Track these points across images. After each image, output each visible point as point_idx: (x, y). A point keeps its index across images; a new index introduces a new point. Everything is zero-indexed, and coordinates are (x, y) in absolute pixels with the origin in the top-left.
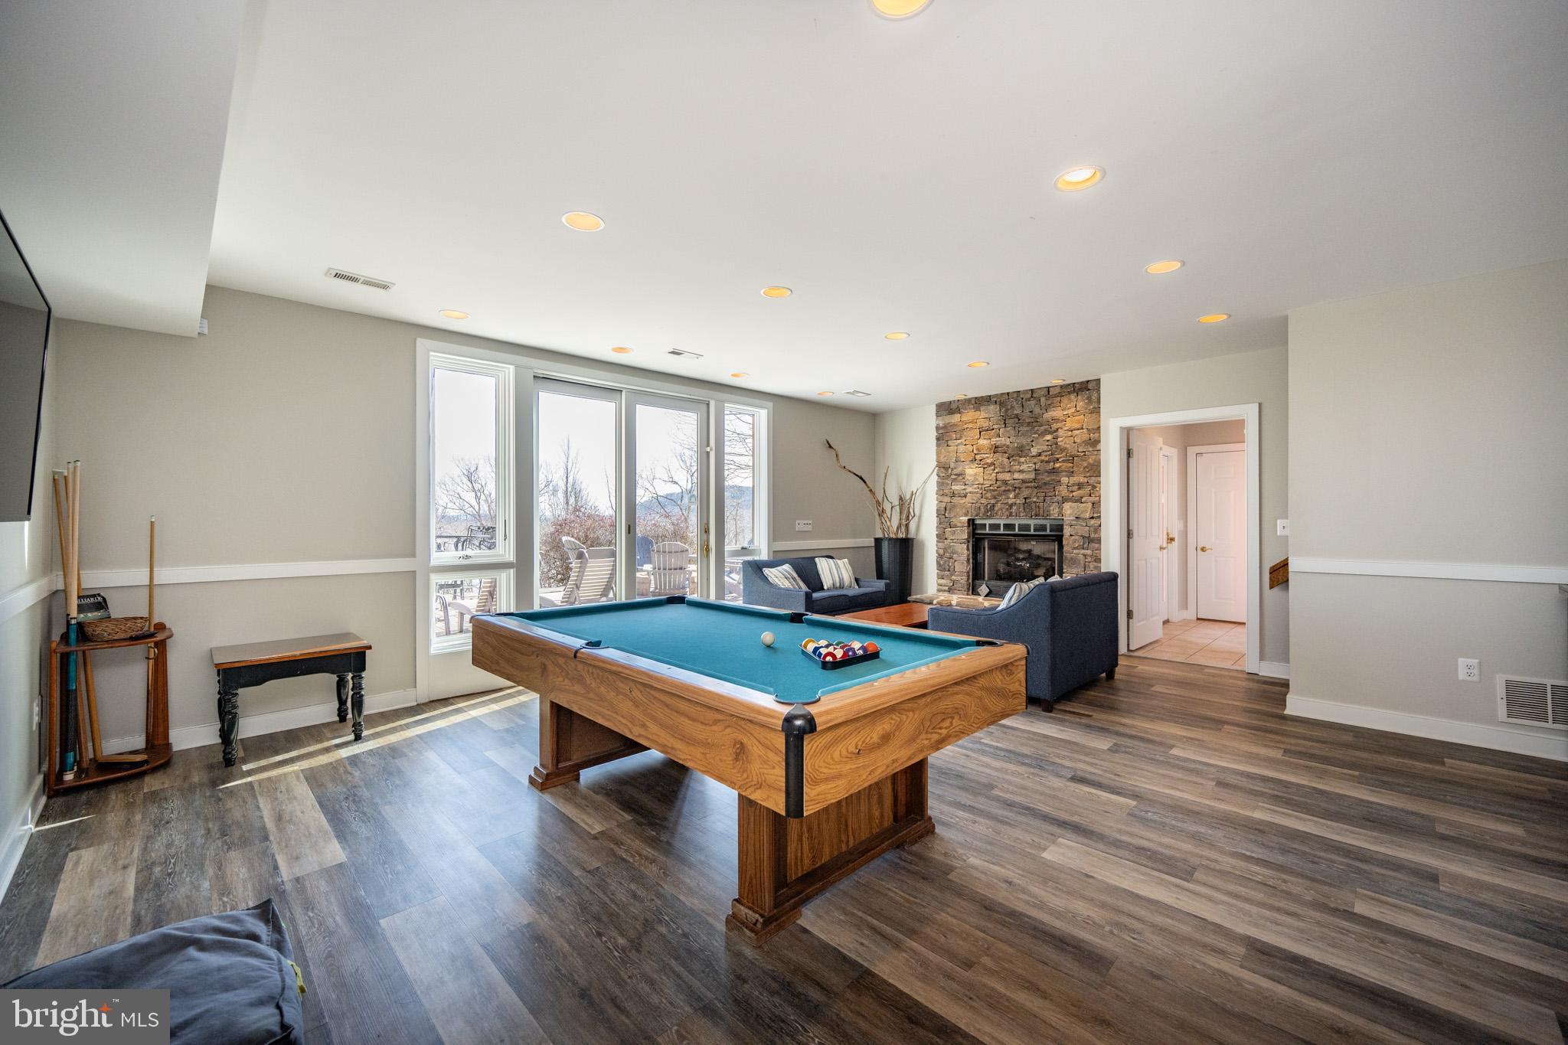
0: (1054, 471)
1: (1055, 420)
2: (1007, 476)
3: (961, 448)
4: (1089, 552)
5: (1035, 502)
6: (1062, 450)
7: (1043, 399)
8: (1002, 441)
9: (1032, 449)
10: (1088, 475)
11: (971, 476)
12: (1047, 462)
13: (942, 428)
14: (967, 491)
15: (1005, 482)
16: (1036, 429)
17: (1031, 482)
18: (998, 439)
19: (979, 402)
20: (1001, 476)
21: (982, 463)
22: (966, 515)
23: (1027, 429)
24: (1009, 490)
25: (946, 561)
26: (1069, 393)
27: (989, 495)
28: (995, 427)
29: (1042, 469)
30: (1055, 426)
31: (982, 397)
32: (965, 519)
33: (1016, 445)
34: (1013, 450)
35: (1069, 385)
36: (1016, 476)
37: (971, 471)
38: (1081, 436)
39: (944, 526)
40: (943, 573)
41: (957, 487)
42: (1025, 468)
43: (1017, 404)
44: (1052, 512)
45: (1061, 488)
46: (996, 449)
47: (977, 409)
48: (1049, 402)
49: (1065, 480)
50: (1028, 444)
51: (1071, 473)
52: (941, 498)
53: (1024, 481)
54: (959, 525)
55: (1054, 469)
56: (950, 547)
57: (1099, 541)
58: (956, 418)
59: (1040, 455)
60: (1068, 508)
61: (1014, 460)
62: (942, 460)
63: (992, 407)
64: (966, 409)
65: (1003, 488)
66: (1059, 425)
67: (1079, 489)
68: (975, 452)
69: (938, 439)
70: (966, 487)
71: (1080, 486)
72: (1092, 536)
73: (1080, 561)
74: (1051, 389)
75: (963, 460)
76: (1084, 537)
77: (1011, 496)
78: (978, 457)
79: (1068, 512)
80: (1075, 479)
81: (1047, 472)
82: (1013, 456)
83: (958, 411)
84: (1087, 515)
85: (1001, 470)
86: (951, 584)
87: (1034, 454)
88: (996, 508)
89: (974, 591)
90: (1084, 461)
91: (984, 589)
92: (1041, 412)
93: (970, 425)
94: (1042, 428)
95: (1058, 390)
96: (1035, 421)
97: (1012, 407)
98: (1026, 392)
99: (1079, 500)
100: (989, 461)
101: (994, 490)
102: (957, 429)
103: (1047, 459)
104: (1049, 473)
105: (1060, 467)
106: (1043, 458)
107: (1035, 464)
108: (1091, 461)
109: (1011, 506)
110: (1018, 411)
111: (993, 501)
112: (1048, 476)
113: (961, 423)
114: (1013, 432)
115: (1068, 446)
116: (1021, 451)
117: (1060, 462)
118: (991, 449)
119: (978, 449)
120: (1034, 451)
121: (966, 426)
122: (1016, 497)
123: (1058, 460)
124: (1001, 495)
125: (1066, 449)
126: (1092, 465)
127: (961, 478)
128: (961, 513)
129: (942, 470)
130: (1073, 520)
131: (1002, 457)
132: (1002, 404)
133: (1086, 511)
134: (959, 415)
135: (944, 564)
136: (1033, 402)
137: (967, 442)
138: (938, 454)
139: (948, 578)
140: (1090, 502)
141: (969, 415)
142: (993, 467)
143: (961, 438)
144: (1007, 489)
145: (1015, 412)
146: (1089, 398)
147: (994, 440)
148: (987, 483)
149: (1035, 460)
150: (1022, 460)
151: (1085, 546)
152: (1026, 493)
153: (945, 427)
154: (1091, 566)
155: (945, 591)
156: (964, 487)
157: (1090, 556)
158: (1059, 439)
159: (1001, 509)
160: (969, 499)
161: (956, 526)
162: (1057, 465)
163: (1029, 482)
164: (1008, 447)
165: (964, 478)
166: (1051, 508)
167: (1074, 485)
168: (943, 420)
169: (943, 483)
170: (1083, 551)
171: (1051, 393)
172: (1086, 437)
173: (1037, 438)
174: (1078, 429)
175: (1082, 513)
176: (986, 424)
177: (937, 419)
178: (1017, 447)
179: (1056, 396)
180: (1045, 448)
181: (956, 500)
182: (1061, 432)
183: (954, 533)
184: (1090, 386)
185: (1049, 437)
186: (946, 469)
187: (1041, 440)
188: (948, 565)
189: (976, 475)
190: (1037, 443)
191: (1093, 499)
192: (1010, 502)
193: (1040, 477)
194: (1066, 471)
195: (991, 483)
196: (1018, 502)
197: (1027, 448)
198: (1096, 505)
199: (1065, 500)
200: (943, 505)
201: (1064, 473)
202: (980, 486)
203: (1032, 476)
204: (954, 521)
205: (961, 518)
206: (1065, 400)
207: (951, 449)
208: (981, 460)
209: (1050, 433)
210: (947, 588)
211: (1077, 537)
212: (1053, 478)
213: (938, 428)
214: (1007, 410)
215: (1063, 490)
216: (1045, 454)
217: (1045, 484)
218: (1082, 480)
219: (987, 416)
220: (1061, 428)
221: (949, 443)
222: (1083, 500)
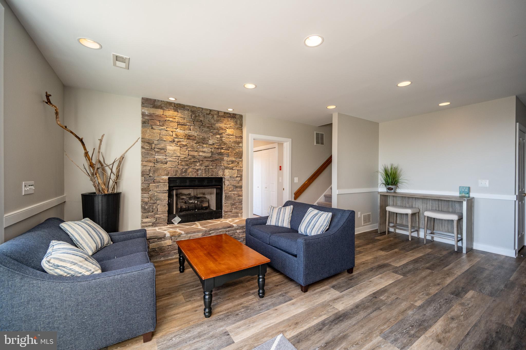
0: (221, 154)
1: (222, 129)
2: (196, 154)
3: (164, 132)
4: (236, 192)
5: (211, 168)
6: (225, 144)
7: (215, 116)
8: (193, 133)
9: (209, 141)
10: (236, 157)
11: (171, 151)
12: (218, 149)
13: (148, 116)
14: (167, 160)
15: (194, 157)
16: (212, 130)
17: (209, 158)
18: (190, 131)
19: (178, 107)
20: (192, 153)
21: (179, 144)
22: (167, 175)
23: (208, 129)
24: (196, 162)
25: (150, 206)
26: (229, 117)
27: (183, 163)
28: (188, 124)
29: (215, 152)
30: (221, 131)
31: (179, 104)
32: (166, 177)
33: (201, 137)
34: (199, 139)
35: (228, 113)
36: (201, 154)
37: (171, 148)
38: (233, 139)
39: (149, 183)
40: (146, 214)
41: (159, 157)
42: (205, 151)
43: (202, 114)
44: (219, 174)
45: (224, 162)
46: (189, 137)
47: (176, 110)
48: (219, 119)
49: (225, 158)
50: (208, 138)
51: (228, 156)
52: (145, 163)
53: (205, 157)
54: (162, 181)
55: (220, 152)
56: (154, 196)
57: (241, 187)
58: (159, 112)
59: (213, 144)
60: (227, 172)
61: (199, 145)
62: (147, 137)
63: (186, 112)
64: (167, 108)
65: (193, 160)
66: (223, 131)
67: (232, 163)
68: (174, 136)
69: (144, 123)
70: (167, 157)
71: (233, 162)
72: (237, 185)
73: (232, 197)
74: (220, 112)
75: (165, 140)
76: (233, 185)
77: (198, 165)
78: (176, 140)
79: (227, 174)
80: (231, 158)
81: (217, 154)
82: (199, 143)
83: (160, 107)
84: (236, 176)
85: (192, 150)
86: (155, 220)
87: (211, 143)
88: (188, 171)
89: (170, 222)
90: (234, 150)
91: (177, 219)
92: (215, 122)
93: (171, 119)
94: (215, 131)
95: (223, 114)
96: (211, 127)
97: (199, 116)
98: (207, 110)
99: (232, 169)
100: (184, 143)
101: (187, 161)
102: (162, 119)
103: (217, 147)
104: (218, 154)
105: (224, 152)
106: (215, 146)
107: (211, 148)
108: (237, 151)
109: (198, 170)
110: (202, 119)
111: (186, 167)
112: (218, 156)
113: (163, 116)
114: (199, 129)
115: (227, 142)
116: (203, 141)
117: (224, 150)
118: (185, 137)
119: (176, 135)
120: (211, 142)
121: (168, 119)
122: (201, 165)
123: (222, 148)
124: (191, 164)
125: (226, 143)
126: (237, 153)
127: (162, 151)
128: (163, 173)
129: (147, 144)
130: (229, 178)
131: (193, 142)
132: (193, 112)
133: (235, 174)
134: (162, 110)
135: (149, 208)
136: (210, 116)
137: (168, 129)
138: (143, 133)
139: (153, 216)
140: (237, 169)
141: (170, 113)
142: (186, 147)
143: (163, 125)
144: (195, 160)
145: (201, 119)
146: (236, 122)
147: (187, 132)
148: (183, 157)
149: (211, 147)
150: (205, 146)
151: (234, 190)
152: (207, 163)
153: (150, 115)
154: (237, 199)
155: (149, 226)
156: (165, 157)
157: (236, 194)
158: (223, 138)
159: (191, 172)
160: (169, 164)
161: (159, 182)
162: (223, 151)
163: (207, 158)
164: (196, 137)
165: (165, 152)
166: (219, 172)
167: (230, 161)
168: (147, 110)
169: (148, 153)
170: (233, 192)
171: (220, 114)
172: (235, 140)
173: (212, 136)
174: (231, 135)
175: (233, 174)
176: (182, 121)
177: (142, 109)
178: (202, 138)
179: (222, 116)
180: (217, 141)
181: (159, 165)
182: (224, 135)
183: (157, 187)
184: (237, 117)
185: (218, 136)
186: (150, 143)
187: (214, 137)
188: (153, 208)
189: (175, 150)
190: (212, 138)
191: (238, 168)
192: (197, 168)
193: (214, 156)
194: (227, 154)
195: (185, 156)
196: (202, 168)
197: (207, 140)
198: (240, 171)
199: (227, 168)
200: (149, 168)
201: (226, 155)
202: (177, 158)
203: (210, 155)
204: (158, 179)
205: (163, 177)
206: (226, 120)
207: (154, 131)
208: (178, 142)
209: (220, 134)
210: (150, 224)
211: (231, 186)
212: (220, 157)
213: (143, 115)
214: (196, 116)
215: (224, 163)
216: (217, 144)
217: (216, 160)
218: (234, 159)
219: (182, 116)
220: (224, 133)
221: (153, 127)
222: (234, 168)
